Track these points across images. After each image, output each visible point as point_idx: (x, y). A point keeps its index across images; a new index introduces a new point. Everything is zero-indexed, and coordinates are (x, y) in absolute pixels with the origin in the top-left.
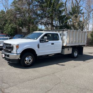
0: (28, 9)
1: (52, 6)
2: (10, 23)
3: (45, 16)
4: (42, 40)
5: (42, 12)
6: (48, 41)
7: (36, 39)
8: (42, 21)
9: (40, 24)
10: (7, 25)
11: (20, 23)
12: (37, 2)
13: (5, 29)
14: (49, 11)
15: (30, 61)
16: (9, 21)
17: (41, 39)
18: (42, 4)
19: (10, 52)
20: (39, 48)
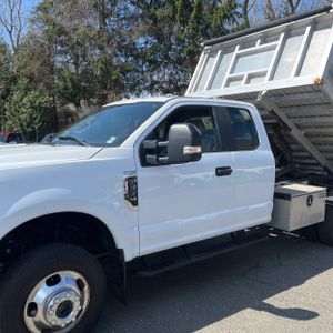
0: (99, 32)
1: (193, 15)
2: (27, 90)
3: (167, 57)
4: (159, 151)
5: (155, 41)
6: (195, 157)
7: (117, 144)
8: (155, 78)
9: (146, 88)
10: (16, 96)
11: (66, 88)
12: (133, 3)
13: (7, 113)
14: (182, 37)
15: (64, 309)
16: (23, 82)
17: (152, 144)
18: (152, 9)
20: (135, 203)
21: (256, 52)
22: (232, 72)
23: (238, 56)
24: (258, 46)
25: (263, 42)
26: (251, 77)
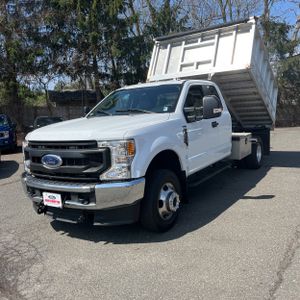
19: (95, 178)
20: (187, 144)
21: (198, 47)
22: (183, 60)
23: (185, 49)
24: (199, 43)
25: (202, 40)
26: (198, 64)
